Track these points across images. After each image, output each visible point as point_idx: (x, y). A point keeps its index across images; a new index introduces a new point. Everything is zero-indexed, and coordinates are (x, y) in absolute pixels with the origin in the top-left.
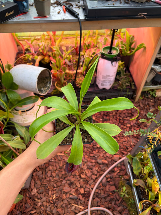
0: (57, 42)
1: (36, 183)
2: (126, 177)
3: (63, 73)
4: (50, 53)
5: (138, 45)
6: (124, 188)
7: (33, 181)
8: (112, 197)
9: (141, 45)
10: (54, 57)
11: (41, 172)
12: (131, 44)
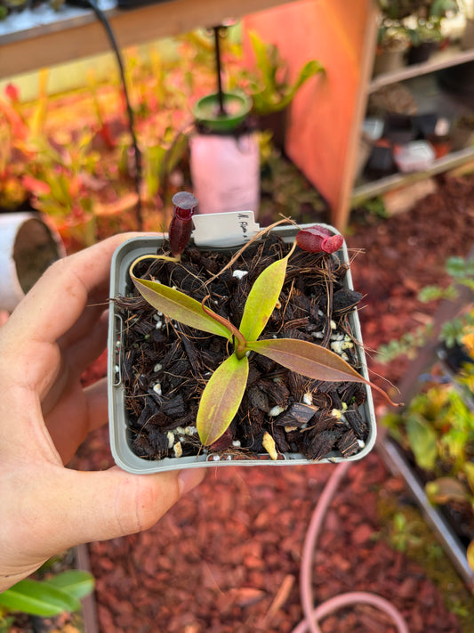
0: (34, 123)
1: (115, 614)
2: (393, 485)
3: (88, 218)
4: (20, 168)
5: (298, 70)
6: (400, 521)
7: (104, 611)
8: (372, 561)
9: (309, 66)
10: (38, 173)
11: (119, 572)
12: (273, 72)
